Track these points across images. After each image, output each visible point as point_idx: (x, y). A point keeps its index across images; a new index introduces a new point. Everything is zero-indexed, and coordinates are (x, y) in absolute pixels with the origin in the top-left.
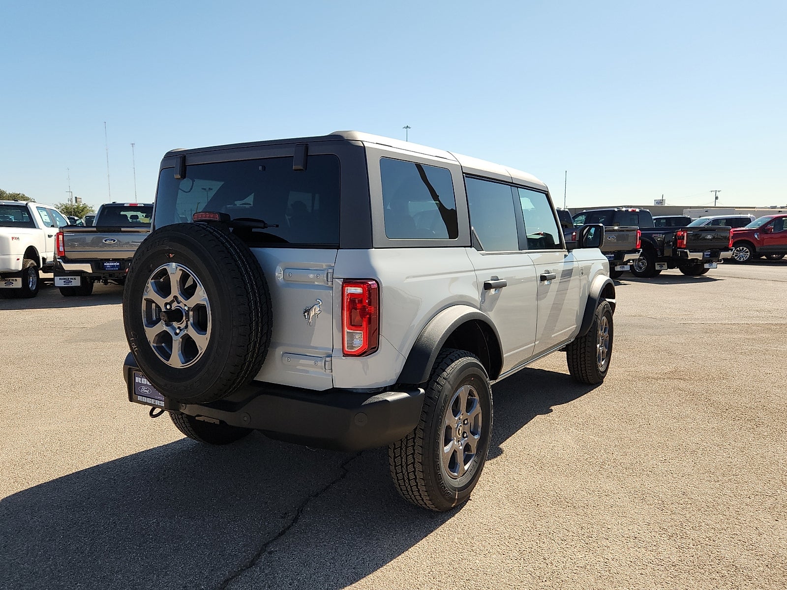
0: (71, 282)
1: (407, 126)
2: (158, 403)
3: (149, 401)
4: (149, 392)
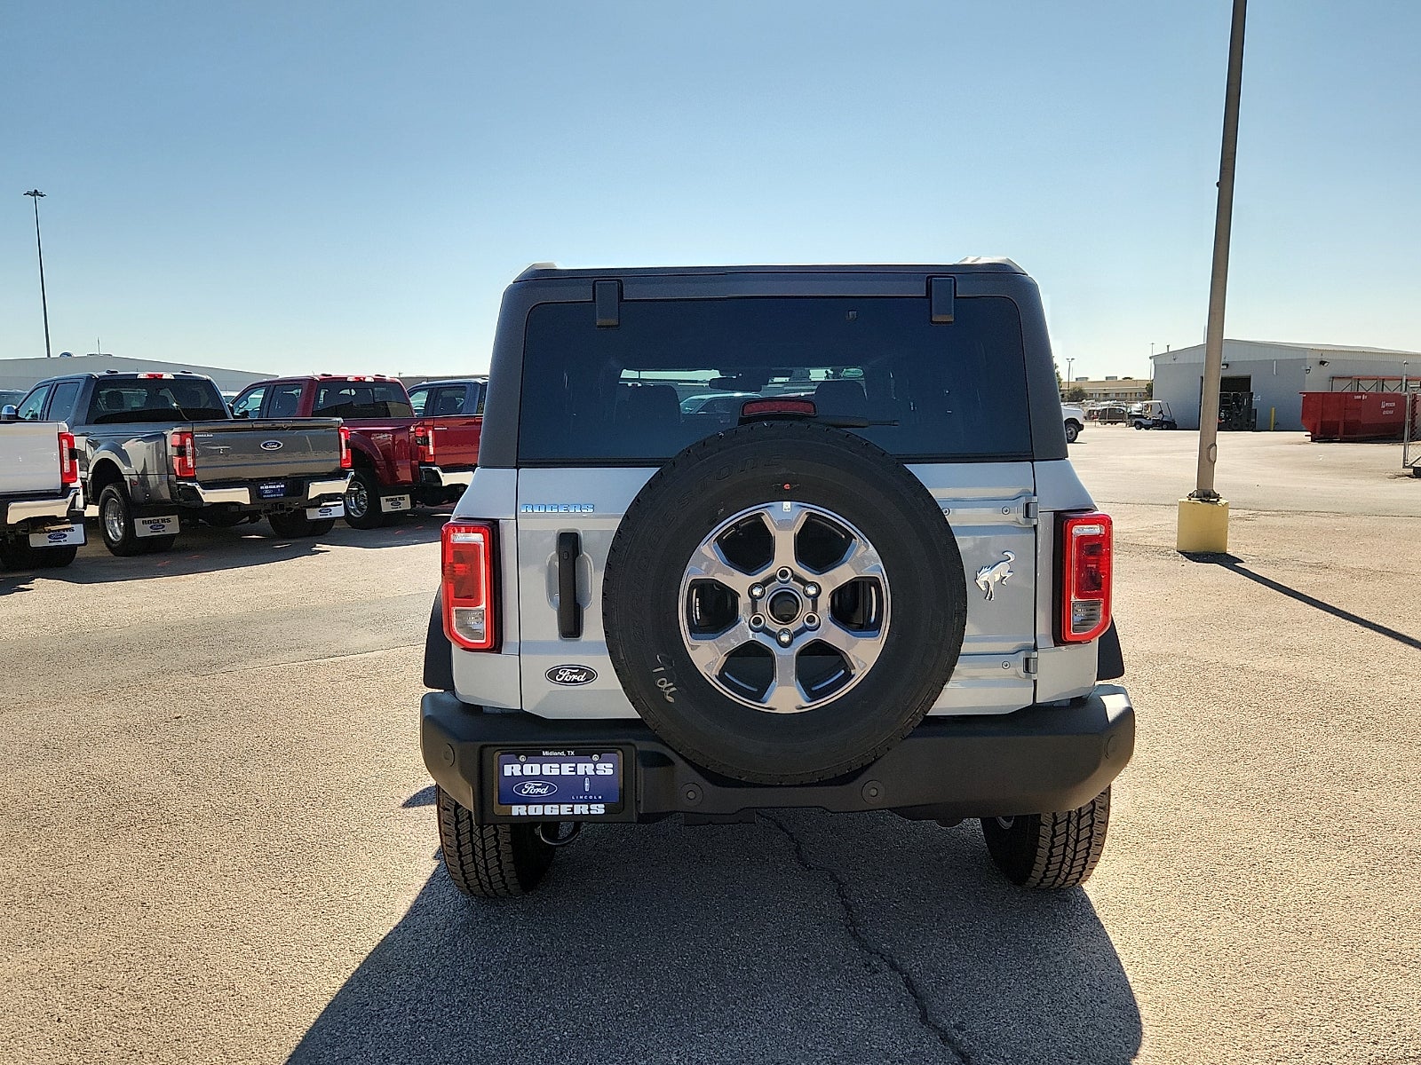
0: (164, 526)
1: (36, 191)
2: (581, 809)
3: (551, 810)
4: (549, 791)
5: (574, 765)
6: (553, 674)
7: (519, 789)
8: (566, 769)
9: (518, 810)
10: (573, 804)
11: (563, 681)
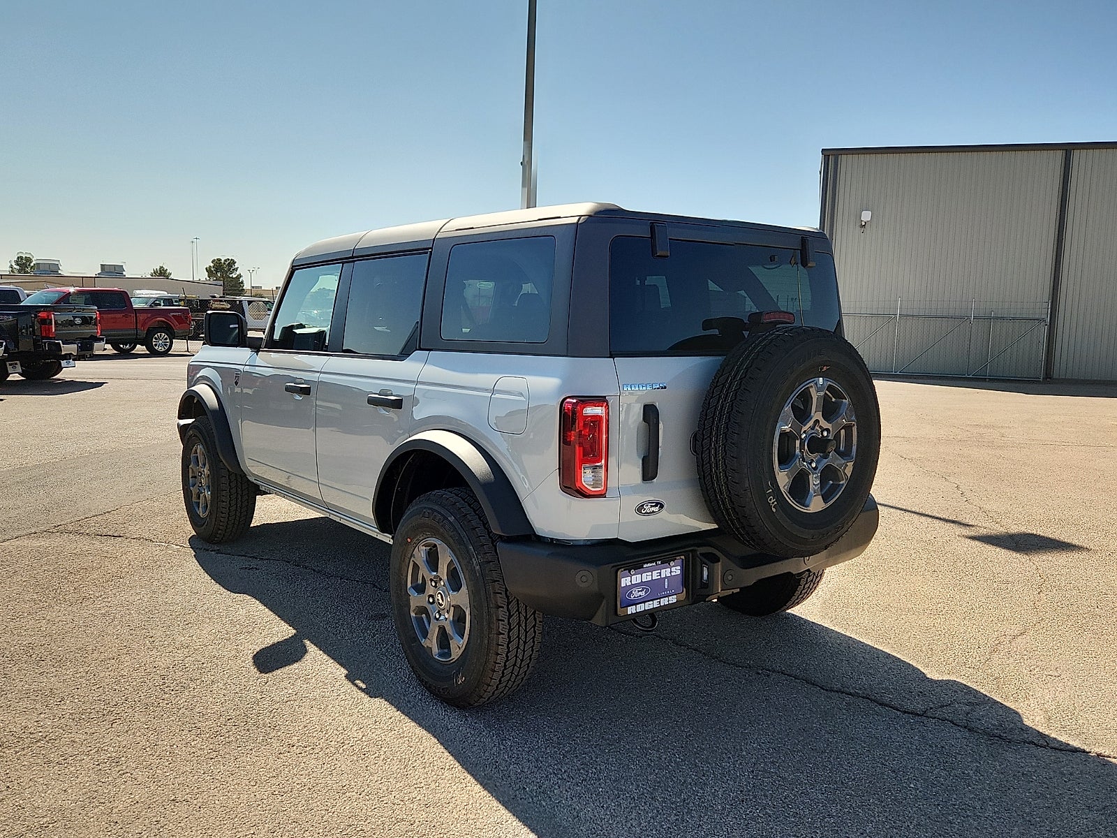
2: (664, 602)
3: (649, 606)
4: (646, 593)
5: (659, 571)
6: (640, 509)
7: (629, 596)
8: (655, 575)
9: (631, 610)
10: (660, 598)
11: (646, 513)
